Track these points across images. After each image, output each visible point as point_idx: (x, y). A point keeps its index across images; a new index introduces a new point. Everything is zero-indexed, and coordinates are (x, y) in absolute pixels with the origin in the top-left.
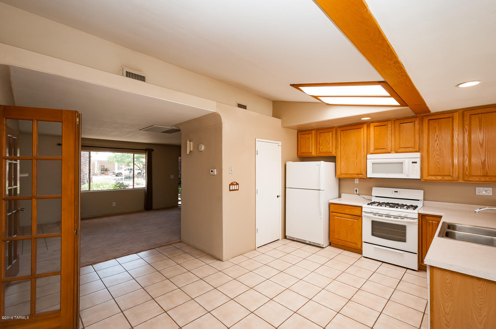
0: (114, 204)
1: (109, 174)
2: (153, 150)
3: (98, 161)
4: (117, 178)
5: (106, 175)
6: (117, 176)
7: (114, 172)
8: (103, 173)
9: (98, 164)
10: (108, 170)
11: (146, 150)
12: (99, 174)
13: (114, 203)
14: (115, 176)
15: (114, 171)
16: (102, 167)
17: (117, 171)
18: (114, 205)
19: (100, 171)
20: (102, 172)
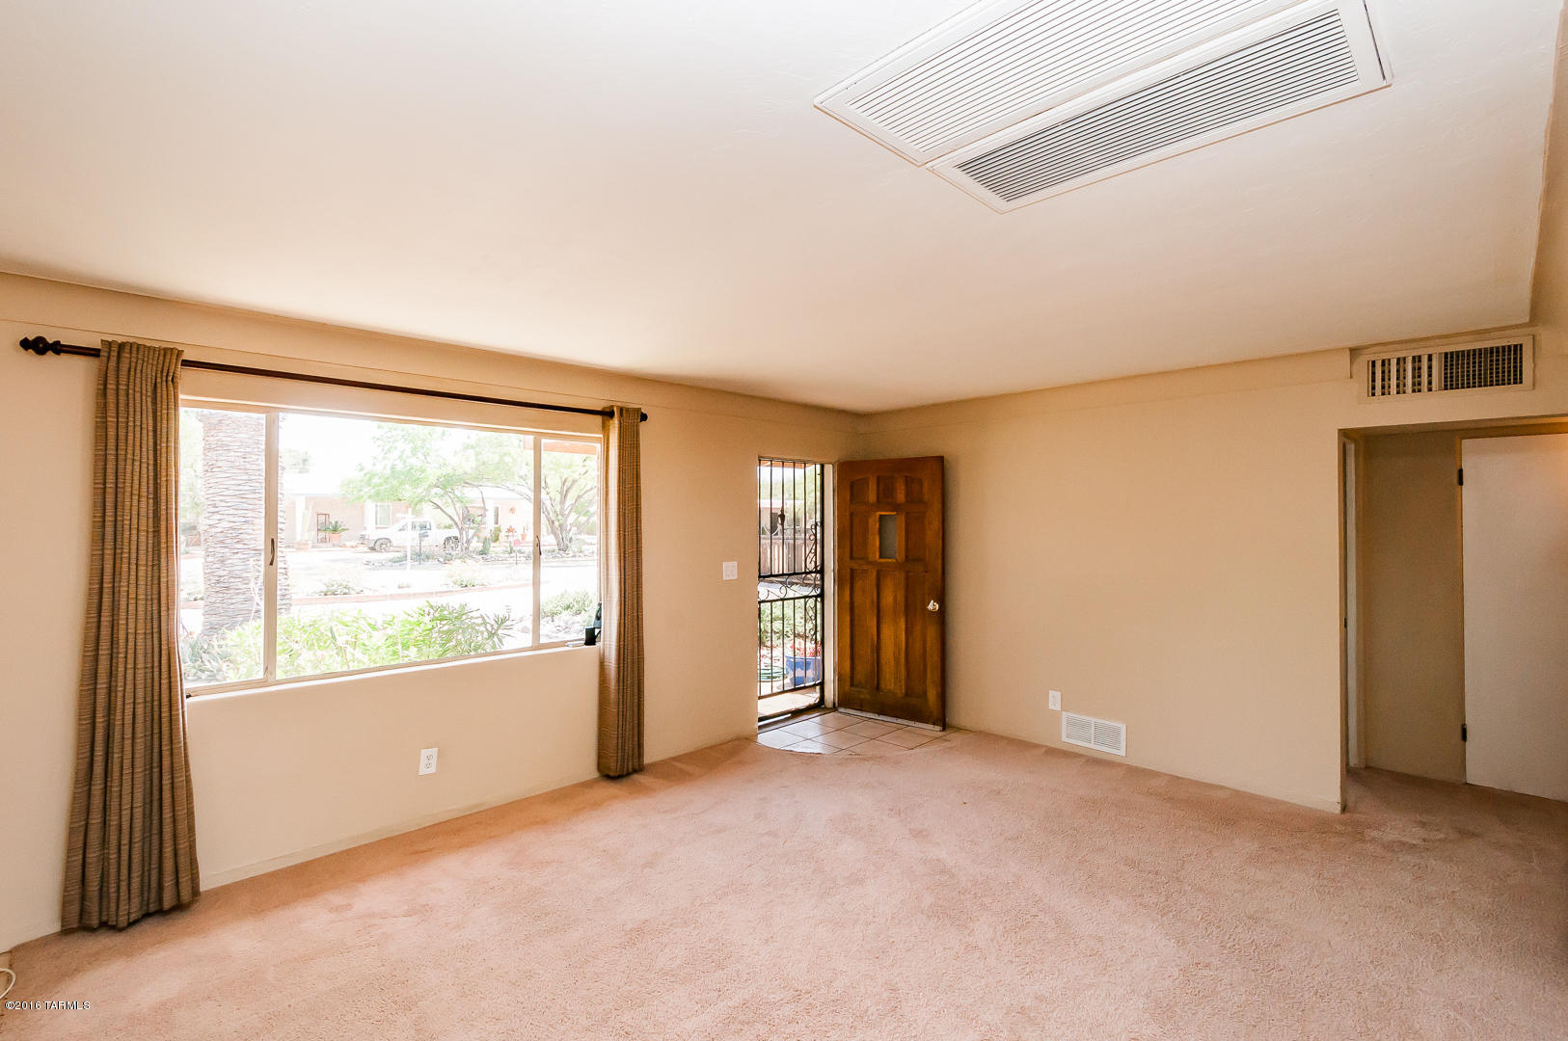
0: (427, 762)
1: (348, 544)
2: (644, 417)
3: (309, 499)
4: (374, 556)
5: (334, 545)
6: (373, 549)
7: (363, 537)
8: (324, 540)
9: (307, 508)
10: (344, 530)
11: (607, 414)
12: (310, 542)
13: (424, 753)
14: (366, 549)
15: (364, 533)
16: (322, 519)
17: (373, 534)
18: (428, 766)
19: (314, 533)
20: (322, 535)
